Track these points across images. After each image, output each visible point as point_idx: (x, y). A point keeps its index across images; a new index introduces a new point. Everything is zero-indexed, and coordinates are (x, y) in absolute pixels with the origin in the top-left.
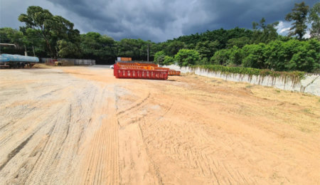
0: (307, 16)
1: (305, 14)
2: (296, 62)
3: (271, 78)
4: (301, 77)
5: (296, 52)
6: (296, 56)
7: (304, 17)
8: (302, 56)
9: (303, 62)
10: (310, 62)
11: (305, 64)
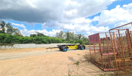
0: (5, 26)
1: (4, 25)
2: (6, 40)
3: (4, 46)
4: (13, 45)
5: (6, 38)
6: (6, 39)
7: (4, 26)
8: (8, 39)
9: (8, 41)
10: (10, 41)
11: (9, 41)
